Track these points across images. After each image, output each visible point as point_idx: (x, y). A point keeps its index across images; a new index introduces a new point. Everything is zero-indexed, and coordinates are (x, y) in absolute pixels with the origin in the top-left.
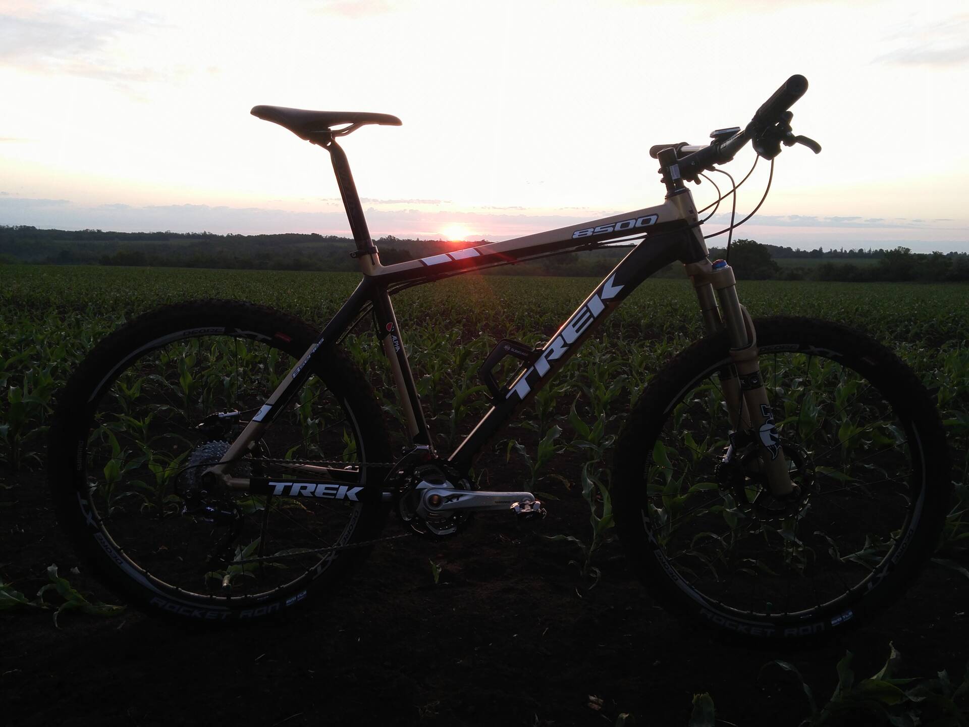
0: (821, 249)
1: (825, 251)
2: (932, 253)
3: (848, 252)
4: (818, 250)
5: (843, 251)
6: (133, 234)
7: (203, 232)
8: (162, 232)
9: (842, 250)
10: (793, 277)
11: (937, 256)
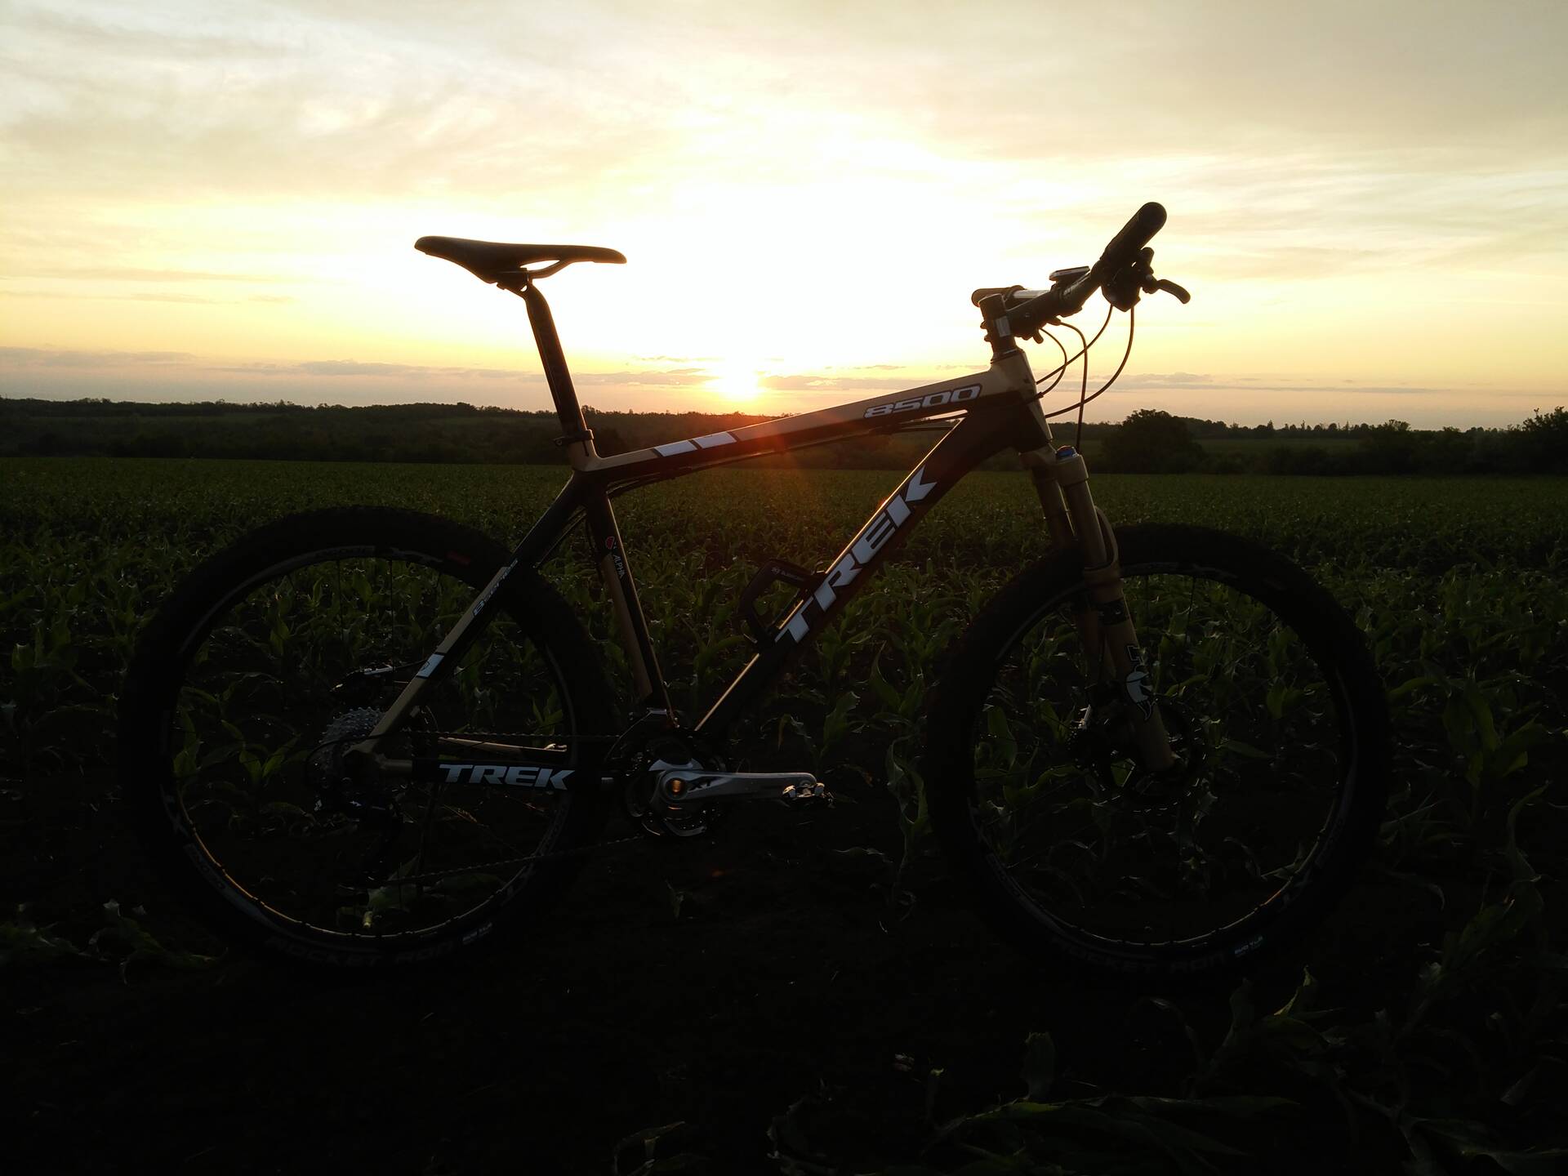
0: (1270, 424)
1: (1276, 427)
2: (1443, 430)
3: (1313, 428)
4: (1266, 425)
5: (1306, 428)
6: (163, 405)
7: (279, 401)
8: (211, 401)
9: (1303, 425)
10: (1227, 469)
11: (1450, 434)
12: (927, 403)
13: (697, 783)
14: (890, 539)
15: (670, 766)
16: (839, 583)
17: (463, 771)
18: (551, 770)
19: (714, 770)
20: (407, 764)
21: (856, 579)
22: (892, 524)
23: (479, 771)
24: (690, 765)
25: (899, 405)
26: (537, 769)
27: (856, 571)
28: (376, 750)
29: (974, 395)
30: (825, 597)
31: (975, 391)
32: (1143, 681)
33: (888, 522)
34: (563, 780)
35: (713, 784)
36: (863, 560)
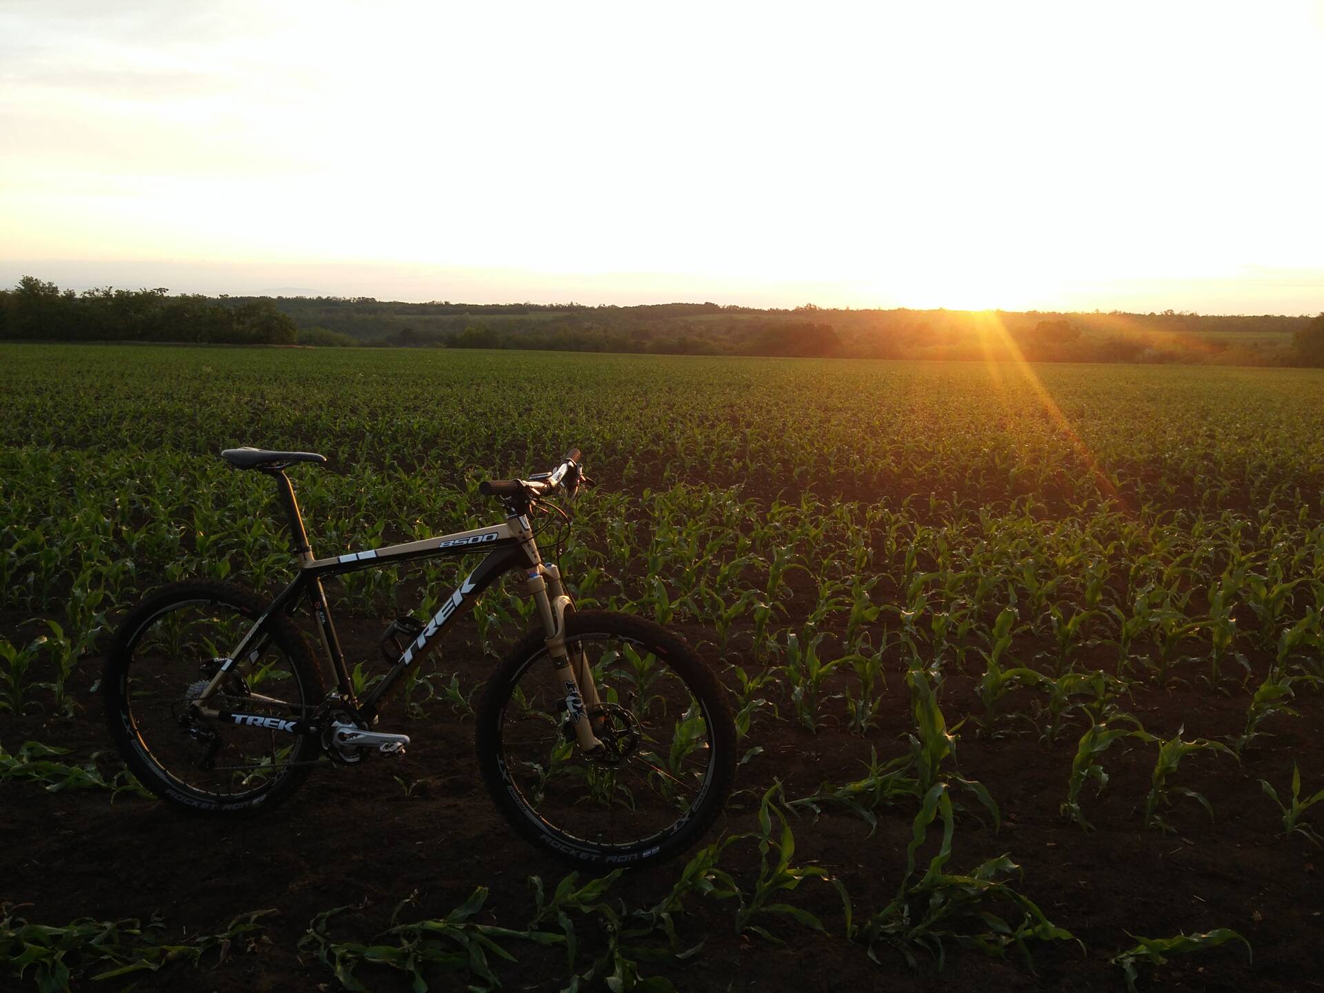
12: (470, 542)
13: (351, 735)
14: (453, 613)
15: (341, 725)
16: (427, 634)
17: (243, 718)
18: (285, 722)
19: (361, 728)
20: (216, 713)
21: (437, 631)
22: (454, 605)
23: (250, 719)
24: (351, 726)
25: (457, 542)
26: (278, 720)
27: (436, 629)
28: (203, 705)
29: (494, 538)
30: (421, 641)
31: (495, 536)
32: (575, 701)
33: (452, 604)
34: (292, 727)
35: (359, 737)
36: (439, 623)
